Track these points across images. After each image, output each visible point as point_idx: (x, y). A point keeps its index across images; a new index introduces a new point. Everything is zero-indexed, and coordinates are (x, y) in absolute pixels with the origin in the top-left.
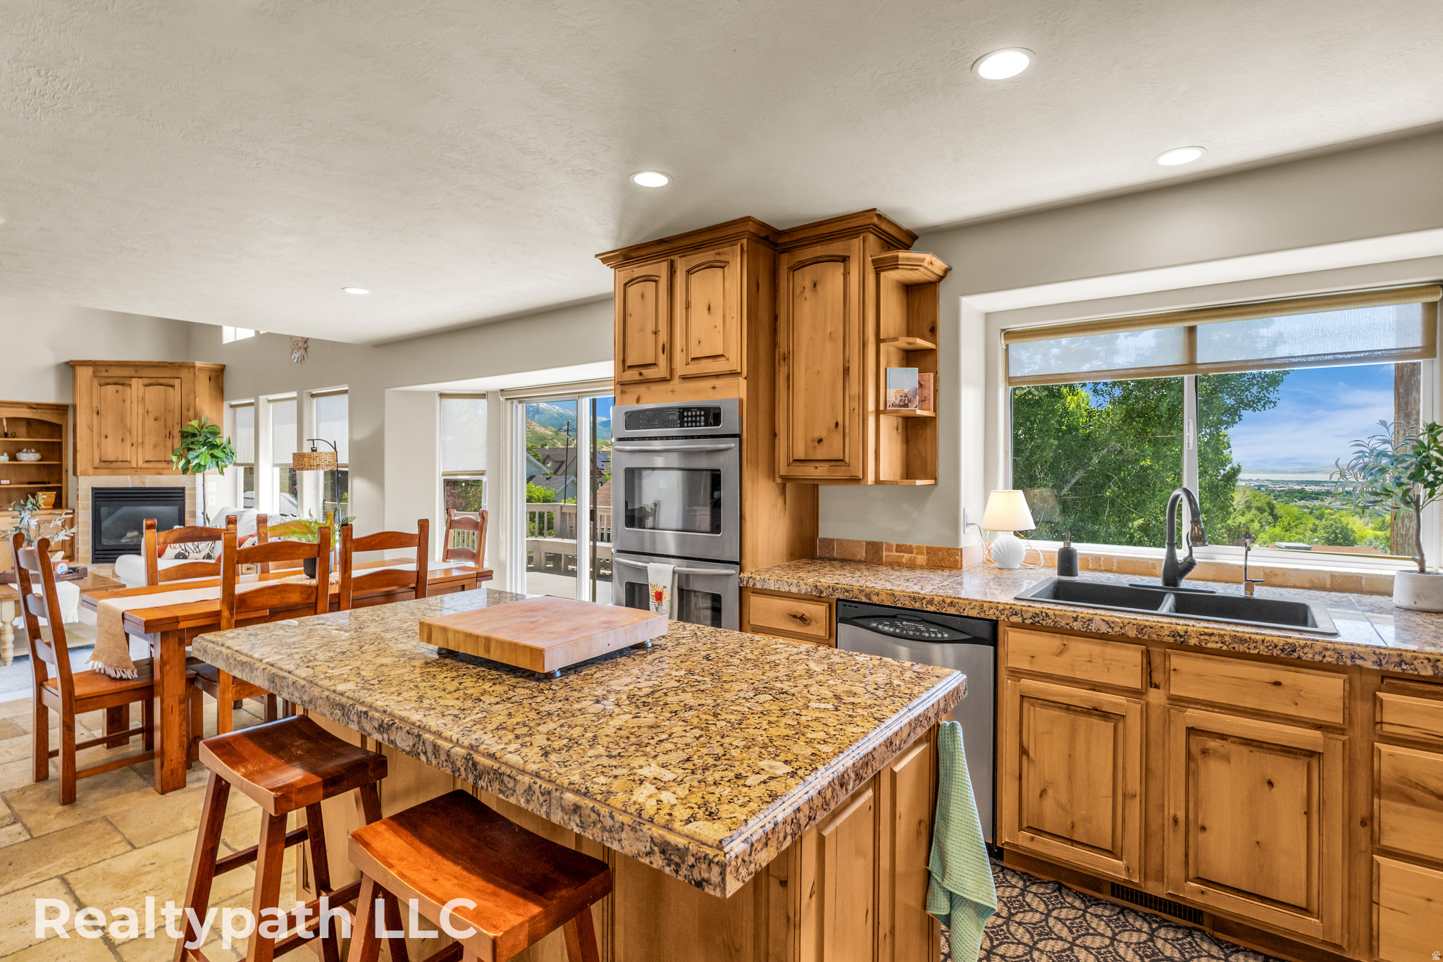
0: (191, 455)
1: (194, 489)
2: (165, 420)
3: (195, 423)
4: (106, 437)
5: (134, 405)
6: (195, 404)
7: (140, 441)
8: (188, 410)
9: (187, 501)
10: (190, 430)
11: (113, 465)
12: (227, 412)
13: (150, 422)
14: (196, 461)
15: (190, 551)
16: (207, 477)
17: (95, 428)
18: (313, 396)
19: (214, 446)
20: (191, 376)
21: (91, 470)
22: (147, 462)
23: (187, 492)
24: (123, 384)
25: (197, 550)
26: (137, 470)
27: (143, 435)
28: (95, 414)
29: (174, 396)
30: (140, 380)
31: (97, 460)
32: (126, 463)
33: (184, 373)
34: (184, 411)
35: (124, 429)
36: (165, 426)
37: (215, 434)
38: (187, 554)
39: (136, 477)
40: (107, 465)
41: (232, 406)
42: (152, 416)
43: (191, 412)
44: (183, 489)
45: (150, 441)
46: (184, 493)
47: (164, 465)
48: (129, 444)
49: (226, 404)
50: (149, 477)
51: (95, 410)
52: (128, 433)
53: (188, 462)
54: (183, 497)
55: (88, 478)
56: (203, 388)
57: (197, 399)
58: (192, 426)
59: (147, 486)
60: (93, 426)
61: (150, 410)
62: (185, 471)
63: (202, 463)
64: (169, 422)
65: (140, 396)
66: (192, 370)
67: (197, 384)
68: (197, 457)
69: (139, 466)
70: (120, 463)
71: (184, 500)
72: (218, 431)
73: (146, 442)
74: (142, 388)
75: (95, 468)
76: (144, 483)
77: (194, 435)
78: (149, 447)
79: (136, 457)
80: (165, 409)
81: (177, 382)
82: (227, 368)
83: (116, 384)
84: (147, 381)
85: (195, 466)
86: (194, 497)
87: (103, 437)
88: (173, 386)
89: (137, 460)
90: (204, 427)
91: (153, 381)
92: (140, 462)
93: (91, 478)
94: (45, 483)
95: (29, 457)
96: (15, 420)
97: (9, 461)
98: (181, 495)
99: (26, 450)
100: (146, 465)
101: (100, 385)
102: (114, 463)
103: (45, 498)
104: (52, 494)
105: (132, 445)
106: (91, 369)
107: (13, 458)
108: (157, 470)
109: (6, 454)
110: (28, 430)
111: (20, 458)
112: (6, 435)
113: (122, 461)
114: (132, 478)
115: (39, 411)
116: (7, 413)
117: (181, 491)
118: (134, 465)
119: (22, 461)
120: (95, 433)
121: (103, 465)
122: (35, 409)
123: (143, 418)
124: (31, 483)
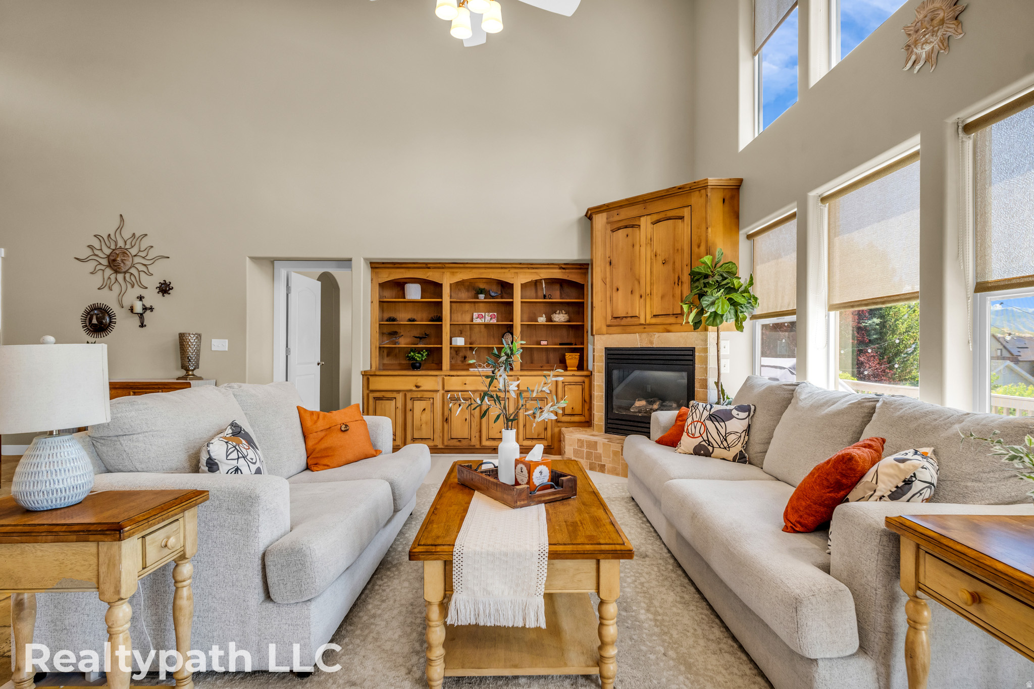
0: (705, 302)
1: (705, 350)
2: (674, 263)
3: (707, 259)
4: (618, 290)
5: (643, 249)
6: (707, 236)
7: (648, 291)
8: (699, 246)
9: (697, 366)
10: (702, 270)
11: (624, 322)
12: (744, 245)
13: (658, 267)
14: (712, 310)
15: (715, 445)
16: (722, 334)
17: (608, 280)
18: (968, 128)
19: (731, 290)
20: (702, 200)
21: (604, 328)
22: (655, 316)
23: (697, 354)
24: (633, 226)
25: (725, 443)
26: (644, 327)
27: (652, 284)
28: (608, 265)
29: (684, 229)
30: (649, 217)
31: (609, 317)
32: (634, 319)
33: (696, 199)
34: (695, 247)
35: (633, 278)
36: (674, 270)
37: (733, 274)
38: (710, 449)
39: (644, 335)
40: (621, 322)
41: (749, 237)
42: (660, 259)
43: (703, 248)
44: (693, 350)
45: (658, 290)
46: (693, 355)
47: (672, 320)
48: (637, 297)
49: (743, 233)
50: (657, 335)
51: (608, 260)
52: (636, 283)
53: (701, 312)
54: (693, 361)
56: (716, 212)
57: (710, 230)
58: (705, 263)
59: (654, 346)
60: (606, 278)
61: (658, 253)
62: (697, 324)
63: (719, 312)
64: (678, 265)
65: (649, 237)
66: (703, 191)
67: (709, 211)
68: (713, 303)
69: (647, 322)
70: (629, 319)
71: (694, 364)
72: (734, 270)
73: (655, 291)
74: (650, 226)
75: (608, 326)
76: (652, 343)
77: (706, 276)
78: (657, 299)
79: (645, 311)
80: (674, 249)
81: (686, 212)
82: (744, 182)
83: (626, 227)
84: (655, 217)
85: (710, 317)
86: (705, 361)
87: (615, 289)
88: (682, 218)
89: (645, 315)
90: (718, 265)
91: (662, 216)
92: (648, 317)
93: (604, 337)
94: (571, 344)
95: (560, 318)
96: (551, 282)
97: (546, 322)
98: (690, 358)
99: (558, 311)
100: (654, 321)
101: (613, 231)
102: (624, 319)
103: (572, 359)
104: (577, 356)
105: (641, 296)
106: (604, 215)
107: (549, 319)
108: (665, 326)
109: (544, 316)
110: (561, 293)
111: (555, 319)
112: (545, 297)
113: (632, 317)
114: (640, 337)
115: (567, 271)
116: (544, 274)
117: (691, 353)
118: (642, 321)
119: (555, 322)
120: (608, 286)
121: (615, 322)
122: (564, 269)
123: (652, 263)
124: (561, 344)
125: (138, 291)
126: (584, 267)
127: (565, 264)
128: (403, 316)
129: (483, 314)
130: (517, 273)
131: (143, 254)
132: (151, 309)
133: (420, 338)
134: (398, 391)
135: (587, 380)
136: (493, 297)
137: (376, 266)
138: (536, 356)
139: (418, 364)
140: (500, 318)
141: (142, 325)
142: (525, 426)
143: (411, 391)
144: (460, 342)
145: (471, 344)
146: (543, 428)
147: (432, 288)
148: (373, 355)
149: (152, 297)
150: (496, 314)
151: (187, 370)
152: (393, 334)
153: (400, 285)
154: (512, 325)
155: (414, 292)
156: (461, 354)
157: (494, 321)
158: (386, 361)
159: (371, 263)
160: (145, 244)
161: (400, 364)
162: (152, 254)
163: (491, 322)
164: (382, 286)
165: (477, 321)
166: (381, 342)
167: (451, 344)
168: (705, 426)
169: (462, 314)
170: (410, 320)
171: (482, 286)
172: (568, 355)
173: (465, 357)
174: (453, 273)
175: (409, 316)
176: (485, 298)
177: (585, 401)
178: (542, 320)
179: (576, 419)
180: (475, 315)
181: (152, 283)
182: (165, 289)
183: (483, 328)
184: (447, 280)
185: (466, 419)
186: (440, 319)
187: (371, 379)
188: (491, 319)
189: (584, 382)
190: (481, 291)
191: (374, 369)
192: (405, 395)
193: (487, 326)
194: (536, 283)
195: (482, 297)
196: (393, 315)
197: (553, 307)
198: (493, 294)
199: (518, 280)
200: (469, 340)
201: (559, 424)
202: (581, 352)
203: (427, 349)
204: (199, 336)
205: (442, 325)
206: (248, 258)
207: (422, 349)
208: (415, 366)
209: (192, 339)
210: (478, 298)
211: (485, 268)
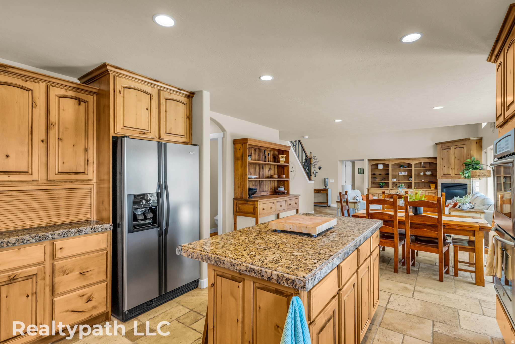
1: (470, 185)
2: (461, 160)
5: (452, 156)
6: (471, 153)
8: (468, 156)
10: (468, 163)
11: (447, 176)
12: (483, 155)
13: (456, 161)
16: (472, 181)
17: (441, 164)
20: (469, 143)
21: (441, 177)
22: (456, 175)
23: (468, 186)
24: (449, 149)
26: (453, 177)
27: (454, 166)
28: (442, 159)
29: (464, 151)
30: (454, 147)
31: (442, 174)
32: (449, 175)
33: (467, 142)
34: (467, 156)
35: (449, 163)
36: (461, 162)
37: (478, 164)
39: (453, 180)
40: (445, 176)
42: (457, 159)
43: (469, 156)
44: (467, 184)
45: (456, 167)
48: (450, 169)
49: (483, 152)
50: (456, 180)
52: (450, 165)
54: (467, 187)
55: (440, 180)
56: (474, 147)
57: (471, 151)
61: (456, 157)
62: (466, 178)
64: (462, 160)
65: (454, 152)
66: (469, 141)
67: (472, 146)
70: (448, 175)
71: (467, 188)
72: (479, 162)
73: (455, 168)
74: (454, 149)
75: (442, 177)
76: (455, 182)
77: (470, 165)
78: (456, 170)
79: (452, 173)
80: (461, 156)
81: (464, 146)
82: (483, 138)
83: (447, 149)
84: (456, 147)
86: (470, 187)
87: (444, 167)
88: (463, 148)
89: (453, 174)
90: (473, 161)
91: (457, 146)
92: (454, 174)
94: (433, 181)
95: (428, 173)
96: (425, 163)
98: (466, 186)
99: (428, 171)
100: (455, 176)
101: (443, 150)
102: (447, 175)
103: (433, 186)
104: (434, 185)
105: (451, 169)
106: (440, 145)
107: (424, 174)
108: (459, 178)
109: (423, 173)
110: (429, 165)
111: (426, 174)
112: (423, 167)
113: (449, 174)
114: (451, 180)
115: (430, 159)
116: (422, 161)
117: (466, 185)
118: (452, 176)
123: (454, 160)
124: (429, 181)
125: (314, 169)
126: (436, 158)
128: (377, 173)
129: (402, 172)
130: (413, 161)
131: (315, 160)
132: (317, 173)
133: (383, 179)
134: (377, 193)
135: (436, 192)
136: (405, 168)
137: (370, 160)
138: (420, 185)
139: (382, 186)
140: (408, 173)
141: (315, 176)
143: (380, 193)
144: (395, 180)
145: (398, 181)
147: (386, 166)
148: (369, 184)
149: (317, 170)
151: (326, 187)
152: (375, 178)
153: (377, 165)
154: (411, 176)
155: (381, 167)
156: (395, 184)
157: (406, 174)
158: (373, 185)
159: (369, 160)
160: (316, 158)
161: (377, 186)
162: (317, 160)
164: (371, 165)
165: (400, 174)
166: (371, 180)
167: (392, 181)
169: (395, 172)
170: (380, 174)
171: (402, 164)
172: (431, 185)
173: (397, 185)
174: (392, 161)
175: (379, 173)
178: (422, 174)
180: (400, 172)
181: (317, 167)
182: (320, 168)
183: (402, 177)
184: (390, 164)
186: (388, 174)
187: (369, 190)
189: (435, 193)
190: (401, 166)
191: (369, 187)
192: (379, 194)
193: (404, 176)
194: (420, 163)
195: (402, 167)
196: (374, 173)
197: (427, 170)
198: (405, 167)
199: (413, 163)
200: (398, 180)
202: (436, 184)
203: (385, 182)
204: (328, 179)
205: (389, 176)
206: (338, 160)
207: (383, 182)
208: (381, 187)
209: (327, 180)
210: (400, 168)
211: (403, 160)
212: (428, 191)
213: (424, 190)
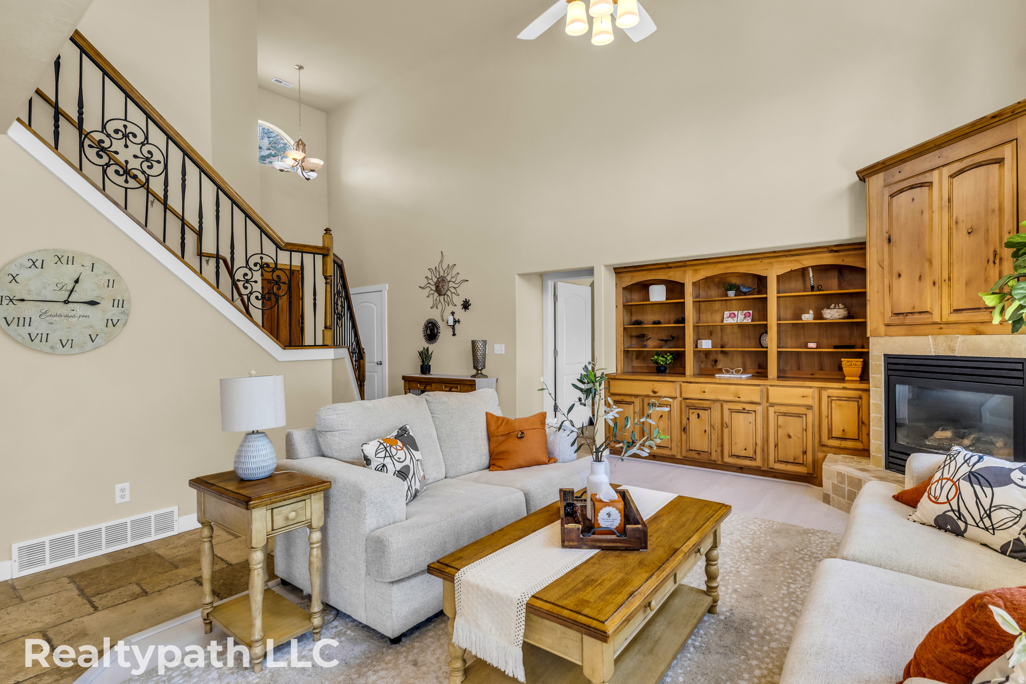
2: (986, 230)
4: (900, 276)
5: (937, 217)
7: (945, 276)
11: (910, 319)
13: (961, 239)
17: (886, 263)
21: (882, 329)
22: (956, 311)
24: (921, 185)
25: (987, 521)
26: (940, 326)
27: (950, 264)
28: (886, 245)
29: (1003, 179)
30: (945, 168)
31: (889, 314)
32: (923, 316)
33: (1021, 128)
35: (922, 257)
36: (986, 241)
38: (962, 525)
39: (941, 338)
40: (904, 320)
42: (963, 228)
44: (1023, 362)
45: (960, 273)
46: (1023, 371)
47: (980, 316)
48: (929, 284)
50: (961, 338)
51: (886, 236)
52: (927, 264)
54: (1021, 379)
55: (879, 340)
59: (956, 354)
60: (883, 262)
61: (961, 218)
64: (993, 233)
65: (945, 198)
69: (944, 320)
70: (917, 316)
73: (955, 275)
74: (946, 181)
75: (887, 325)
76: (953, 350)
78: (958, 286)
79: (940, 304)
80: (988, 208)
81: (1007, 151)
83: (912, 187)
84: (957, 166)
87: (895, 275)
88: (1000, 161)
89: (941, 310)
91: (966, 163)
92: (946, 311)
93: (882, 340)
94: (853, 347)
95: (833, 314)
96: (821, 269)
97: (814, 319)
98: (1019, 374)
99: (833, 305)
100: (955, 317)
101: (892, 196)
102: (910, 316)
103: (851, 366)
104: (859, 362)
105: (934, 283)
106: (880, 176)
107: (818, 316)
108: (973, 326)
109: (811, 312)
110: (839, 281)
111: (826, 316)
112: (812, 288)
113: (920, 313)
114: (935, 340)
115: (841, 253)
116: (808, 261)
117: (1020, 367)
118: (937, 319)
119: (826, 319)
120: (886, 271)
121: (896, 320)
122: (836, 251)
123: (950, 235)
124: (835, 347)
125: (451, 308)
126: (859, 247)
127: (836, 246)
128: (649, 317)
129: (736, 313)
130: (771, 263)
131: (453, 280)
132: (459, 321)
133: (666, 341)
134: (636, 396)
135: (864, 395)
136: (745, 294)
137: (619, 271)
138: (804, 360)
139: (663, 368)
140: (756, 317)
141: (454, 335)
142: (776, 446)
143: (648, 396)
144: (706, 344)
145: (722, 347)
146: (801, 450)
147: (675, 289)
148: (619, 358)
149: (460, 313)
150: (751, 312)
151: (478, 370)
152: (642, 337)
153: (644, 287)
154: (766, 326)
155: (658, 294)
156: (712, 358)
157: (748, 321)
158: (636, 363)
159: (615, 269)
160: (454, 272)
161: (648, 367)
162: (459, 279)
163: (745, 321)
164: (629, 289)
165: (728, 321)
166: (628, 344)
167: (697, 347)
168: (958, 489)
169: (712, 314)
170: (654, 323)
171: (734, 281)
172: (845, 361)
173: (716, 361)
174: (696, 271)
175: (656, 318)
176: (735, 296)
177: (863, 423)
178: (808, 317)
179: (850, 444)
180: (727, 313)
181: (459, 301)
182: (466, 305)
183: (736, 330)
184: (689, 279)
185: (705, 431)
186: (682, 321)
187: (612, 382)
188: (744, 318)
189: (861, 398)
190: (731, 287)
191: (619, 371)
192: (643, 400)
193: (741, 326)
194: (804, 271)
195: (731, 294)
196: (640, 318)
197: (828, 300)
198: (744, 290)
199: (772, 272)
200: (719, 341)
201: (824, 449)
202: (864, 356)
203: (671, 353)
204: (485, 342)
205: (685, 327)
206: (516, 276)
207: (666, 352)
208: (660, 370)
209: (480, 345)
210: (727, 295)
211: (732, 261)
212: (829, 391)
213: (811, 387)
